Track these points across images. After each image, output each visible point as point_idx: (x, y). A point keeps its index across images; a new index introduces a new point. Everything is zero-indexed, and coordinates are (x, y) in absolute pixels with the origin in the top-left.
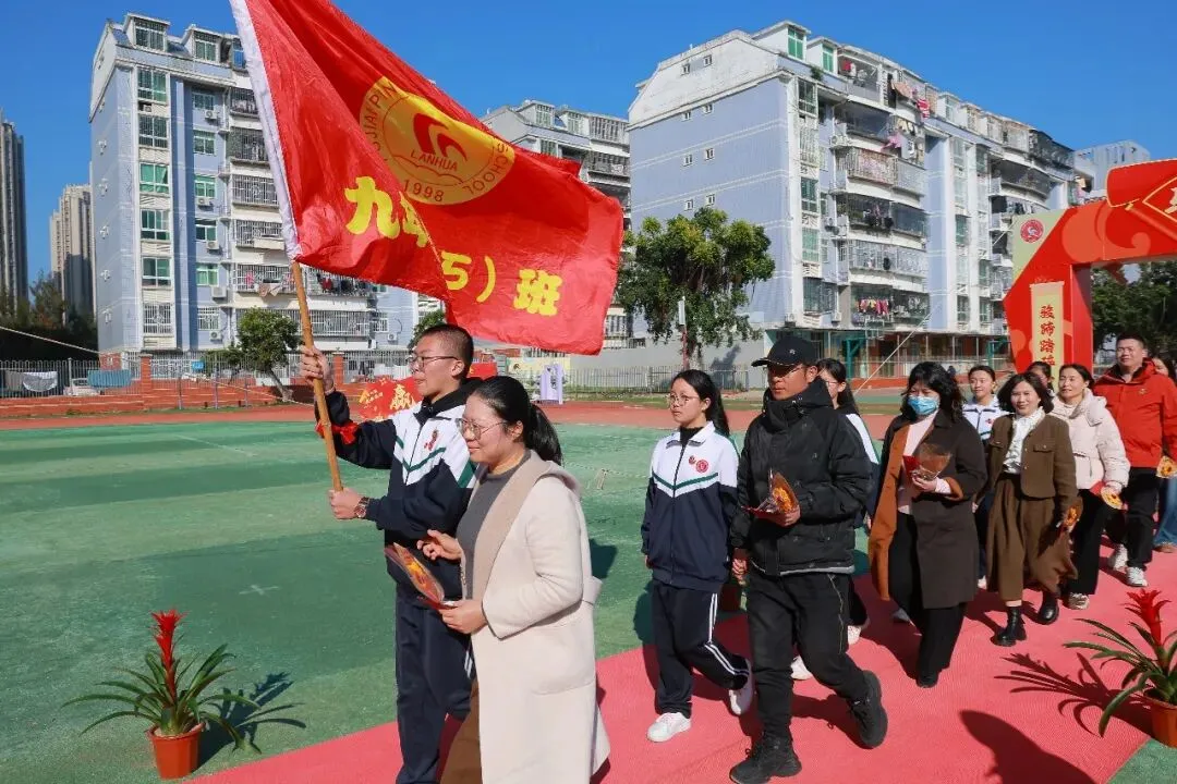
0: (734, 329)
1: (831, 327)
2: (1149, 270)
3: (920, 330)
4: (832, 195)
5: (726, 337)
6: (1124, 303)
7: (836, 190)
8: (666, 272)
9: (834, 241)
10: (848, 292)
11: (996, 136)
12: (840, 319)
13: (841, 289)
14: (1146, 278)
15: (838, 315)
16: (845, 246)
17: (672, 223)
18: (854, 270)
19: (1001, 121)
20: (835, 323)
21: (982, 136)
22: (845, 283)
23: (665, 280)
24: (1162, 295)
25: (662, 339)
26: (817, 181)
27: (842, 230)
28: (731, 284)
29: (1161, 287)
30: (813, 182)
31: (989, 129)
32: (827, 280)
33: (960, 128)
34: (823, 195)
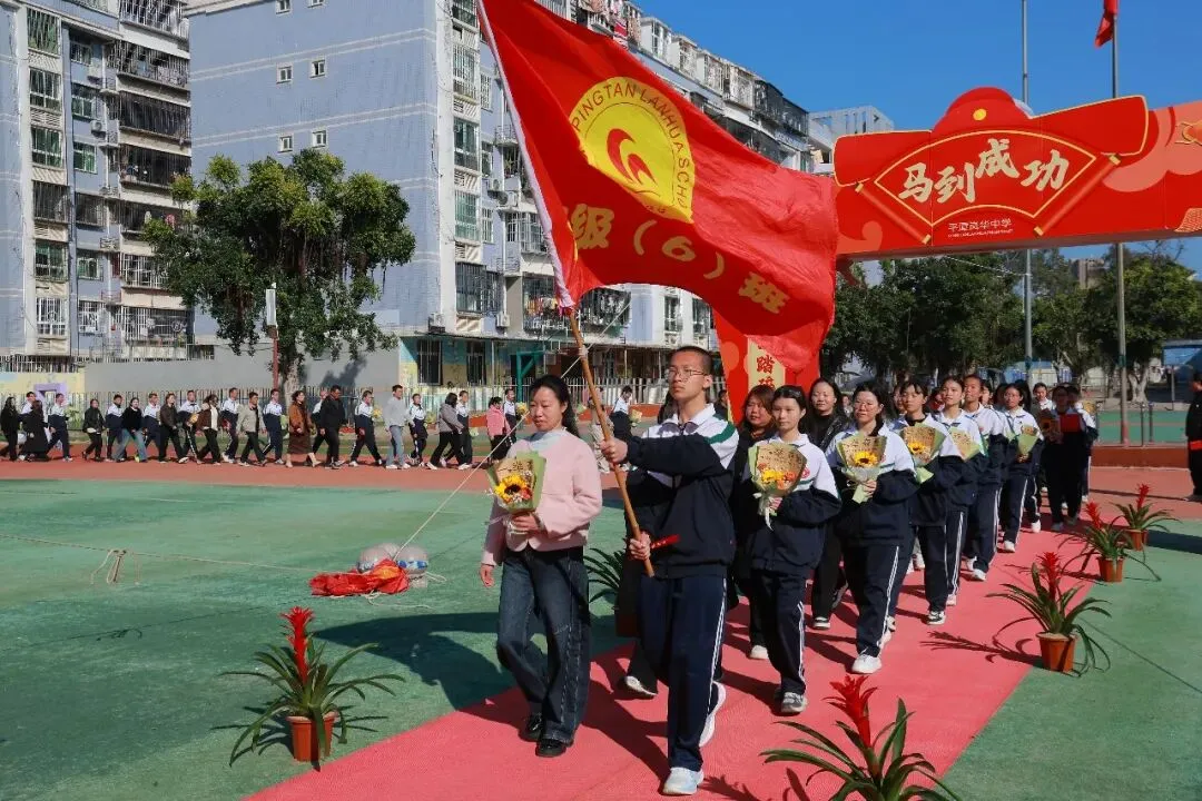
0: (355, 333)
1: (495, 334)
2: (893, 272)
3: (617, 342)
4: (499, 147)
5: (346, 346)
6: (865, 313)
7: (504, 140)
8: (248, 246)
9: (500, 213)
10: (519, 285)
11: (714, 81)
12: (508, 324)
13: (510, 281)
14: (888, 281)
15: (504, 318)
16: (516, 221)
17: (256, 168)
18: (528, 256)
19: (721, 65)
20: (501, 329)
21: (698, 83)
22: (516, 274)
23: (246, 256)
24: (907, 305)
25: (244, 347)
26: (477, 125)
27: (511, 198)
28: (349, 269)
29: (906, 293)
30: (471, 126)
31: (707, 74)
32: (491, 268)
33: (671, 69)
34: (486, 146)
